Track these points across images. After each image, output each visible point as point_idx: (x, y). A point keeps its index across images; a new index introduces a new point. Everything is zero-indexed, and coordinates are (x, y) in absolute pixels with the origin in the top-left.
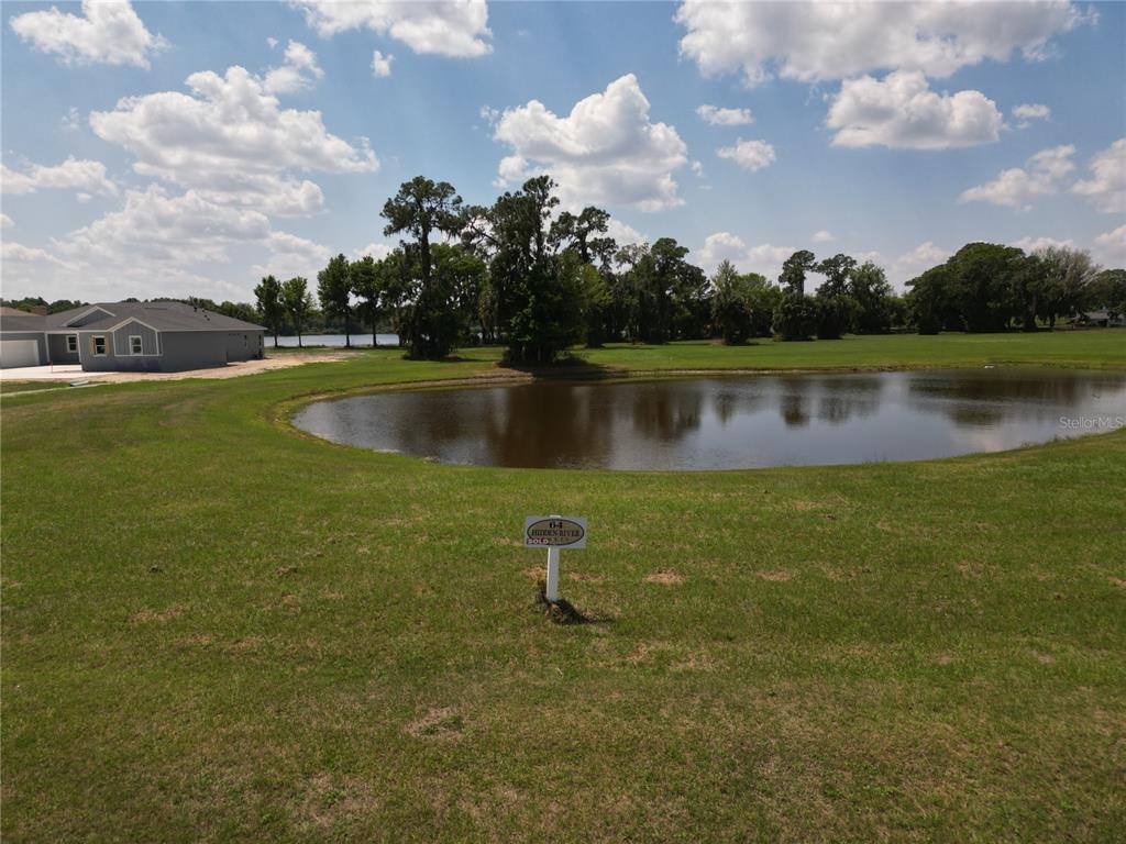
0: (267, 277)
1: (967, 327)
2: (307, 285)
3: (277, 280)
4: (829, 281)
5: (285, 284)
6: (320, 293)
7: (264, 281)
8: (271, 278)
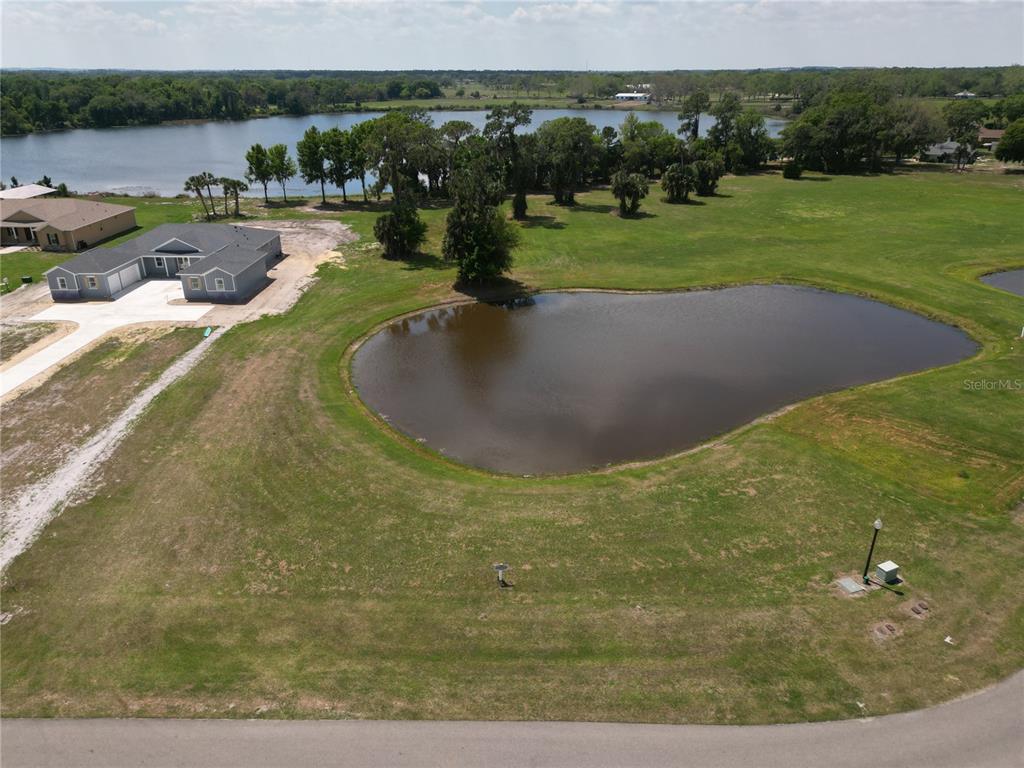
0: (254, 145)
1: (826, 168)
2: (287, 151)
3: (263, 148)
4: (718, 124)
5: (270, 151)
6: (299, 160)
7: (253, 148)
8: (258, 147)
